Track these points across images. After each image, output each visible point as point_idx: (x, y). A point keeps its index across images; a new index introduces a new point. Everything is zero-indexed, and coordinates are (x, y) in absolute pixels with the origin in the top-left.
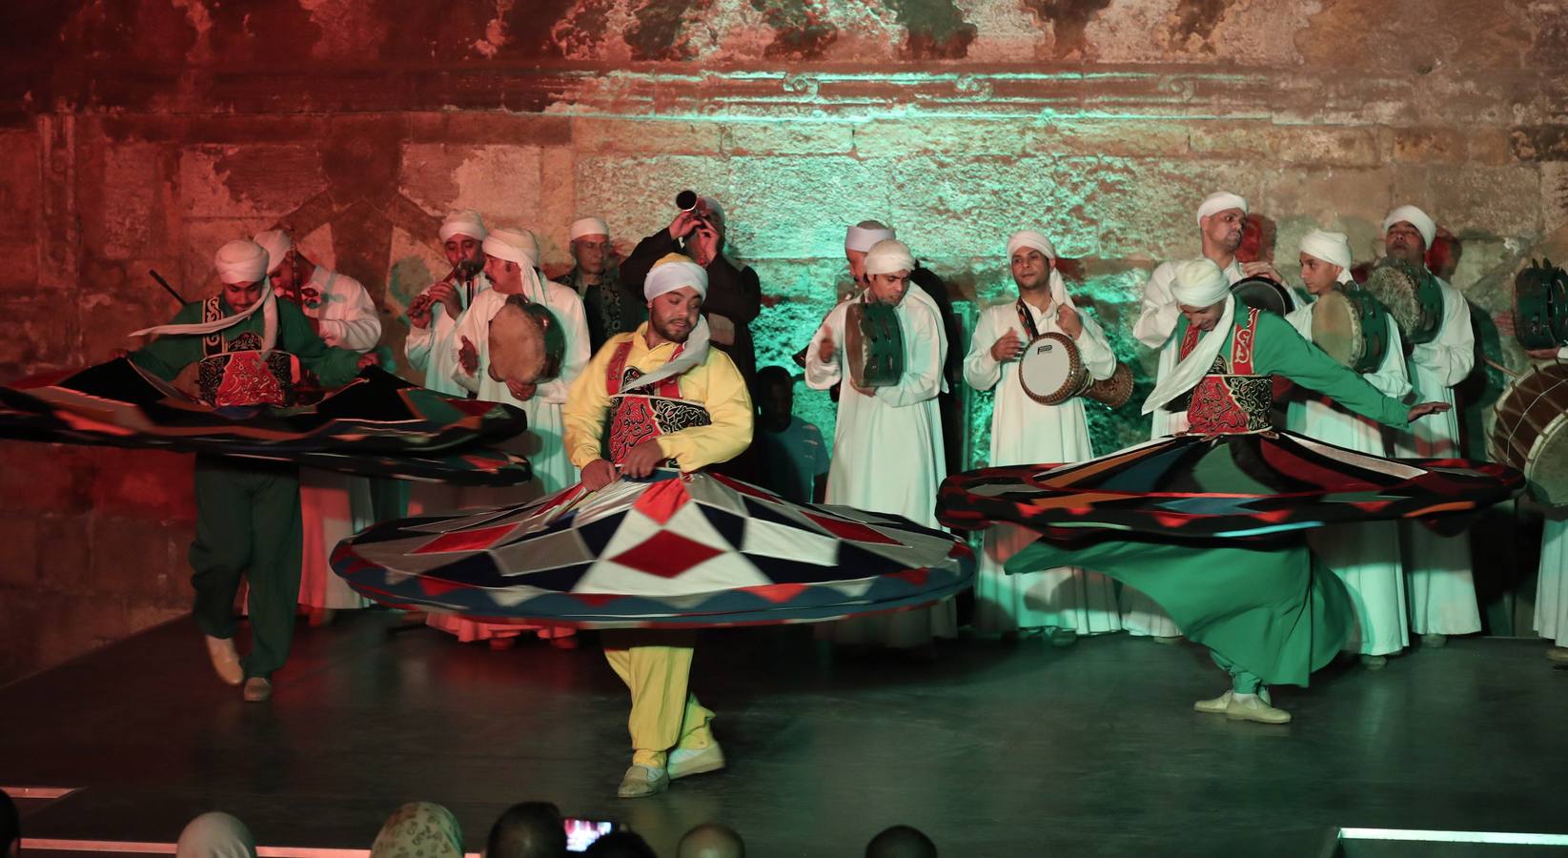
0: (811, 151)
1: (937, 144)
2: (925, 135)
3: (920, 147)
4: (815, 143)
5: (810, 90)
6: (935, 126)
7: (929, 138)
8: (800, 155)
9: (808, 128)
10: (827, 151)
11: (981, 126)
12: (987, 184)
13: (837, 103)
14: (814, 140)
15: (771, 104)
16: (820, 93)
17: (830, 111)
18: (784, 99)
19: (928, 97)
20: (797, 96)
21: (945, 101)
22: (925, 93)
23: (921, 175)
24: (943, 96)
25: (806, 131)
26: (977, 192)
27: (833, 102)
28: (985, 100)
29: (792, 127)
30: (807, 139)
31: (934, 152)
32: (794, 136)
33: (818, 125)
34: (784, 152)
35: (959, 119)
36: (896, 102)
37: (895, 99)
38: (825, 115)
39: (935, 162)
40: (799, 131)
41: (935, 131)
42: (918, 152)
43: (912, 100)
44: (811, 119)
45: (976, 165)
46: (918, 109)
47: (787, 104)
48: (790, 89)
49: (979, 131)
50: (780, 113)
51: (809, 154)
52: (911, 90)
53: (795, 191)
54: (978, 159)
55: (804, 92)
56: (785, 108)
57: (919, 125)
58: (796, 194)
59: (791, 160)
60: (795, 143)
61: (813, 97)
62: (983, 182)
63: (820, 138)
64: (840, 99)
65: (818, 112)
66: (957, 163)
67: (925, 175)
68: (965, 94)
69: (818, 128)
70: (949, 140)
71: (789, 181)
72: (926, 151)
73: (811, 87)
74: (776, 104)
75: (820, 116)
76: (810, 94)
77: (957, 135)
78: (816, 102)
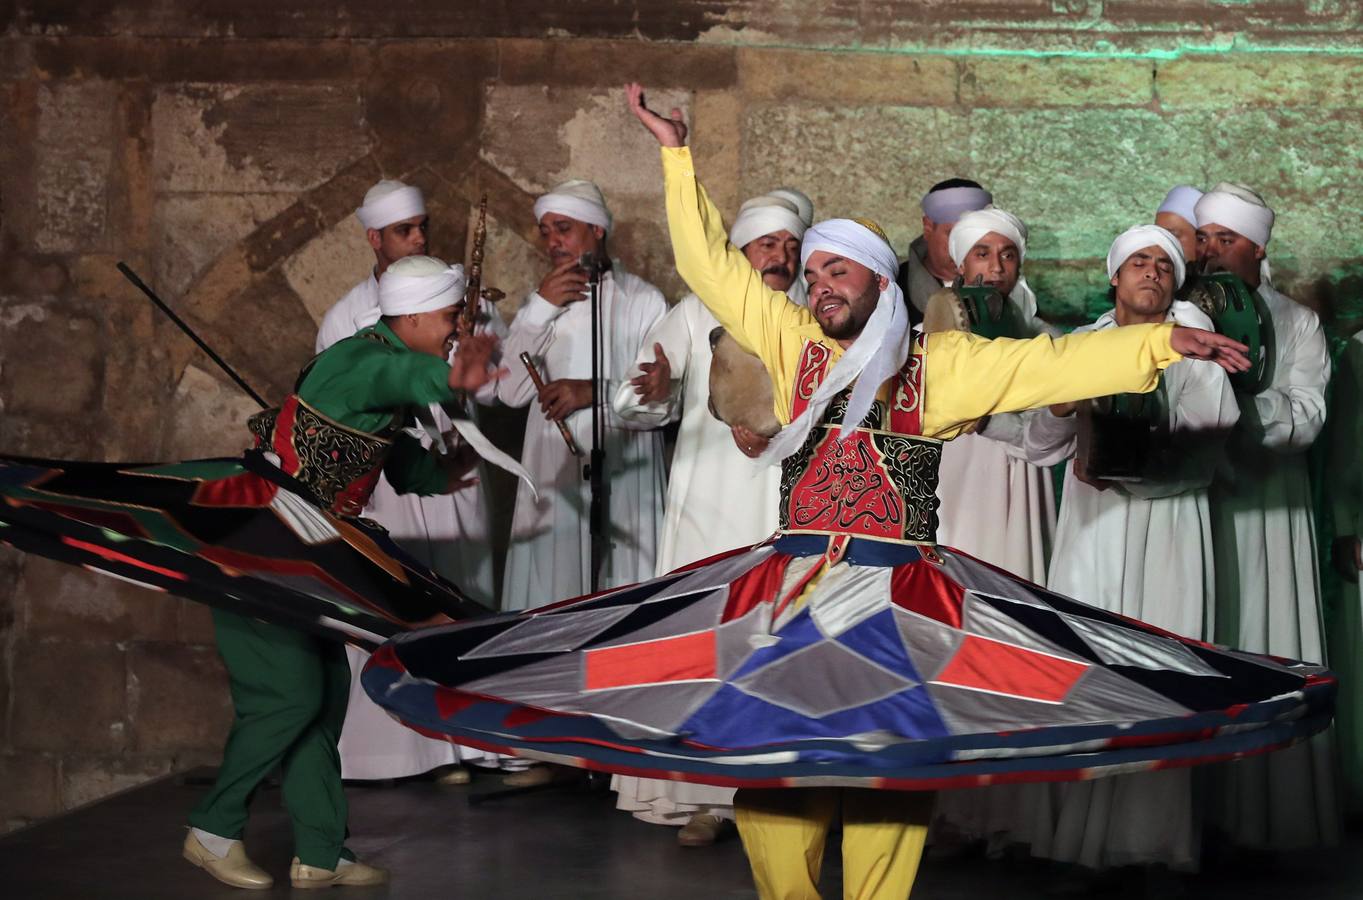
0: (1091, 101)
1: (1278, 93)
2: (1260, 79)
3: (1252, 96)
4: (1097, 89)
5: (1090, 12)
6: (1275, 66)
7: (1267, 82)
8: (1075, 107)
9: (1088, 68)
10: (1115, 101)
11: (1342, 66)
12: (1353, 152)
13: (1131, 30)
14: (1096, 85)
15: (1034, 31)
16: (1104, 16)
17: (1120, 43)
18: (1053, 25)
19: (1265, 23)
20: (1073, 20)
21: (1290, 28)
22: (1260, 17)
23: (1254, 138)
24: (1289, 21)
25: (1086, 71)
26: (1337, 163)
27: (1124, 30)
28: (1350, 27)
29: (1065, 66)
30: (1086, 82)
31: (1274, 104)
32: (1066, 78)
33: (1101, 62)
34: (1053, 101)
35: (1311, 55)
36: (1218, 30)
37: (1217, 25)
38: (1113, 48)
39: (1274, 118)
40: (1076, 72)
41: (1274, 73)
42: (1249, 104)
43: (1242, 26)
44: (1091, 54)
45: (1335, 123)
46: (1250, 41)
47: (1057, 32)
48: (1062, 10)
49: (1340, 73)
50: (1047, 44)
51: (1088, 106)
52: (1241, 12)
53: (1067, 159)
54: (1338, 115)
55: (1082, 15)
56: (1054, 38)
57: (1252, 64)
58: (1069, 164)
59: (1062, 114)
60: (1068, 89)
61: (1094, 22)
62: (1346, 149)
63: (1105, 82)
64: (1135, 24)
65: (1102, 43)
66: (1308, 121)
67: (1260, 137)
68: (1319, 19)
69: (1100, 67)
70: (1296, 85)
71: (1058, 145)
72: (1261, 102)
73: (1093, 6)
74: (1041, 32)
75: (1106, 49)
76: (1091, 18)
77: (1308, 79)
78: (1099, 29)
